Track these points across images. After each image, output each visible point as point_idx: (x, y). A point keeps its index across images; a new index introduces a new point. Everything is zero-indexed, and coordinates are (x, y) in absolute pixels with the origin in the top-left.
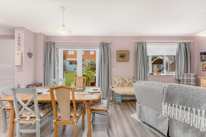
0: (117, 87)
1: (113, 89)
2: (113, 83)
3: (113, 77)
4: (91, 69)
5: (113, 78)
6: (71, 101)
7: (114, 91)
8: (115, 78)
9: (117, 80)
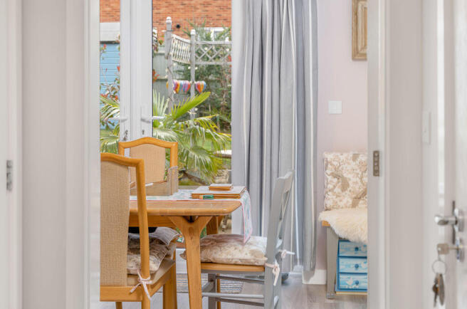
0: (354, 205)
1: (324, 216)
2: (332, 182)
3: (330, 151)
4: (202, 109)
5: (330, 157)
6: (133, 216)
7: (329, 227)
8: (343, 157)
9: (353, 165)
